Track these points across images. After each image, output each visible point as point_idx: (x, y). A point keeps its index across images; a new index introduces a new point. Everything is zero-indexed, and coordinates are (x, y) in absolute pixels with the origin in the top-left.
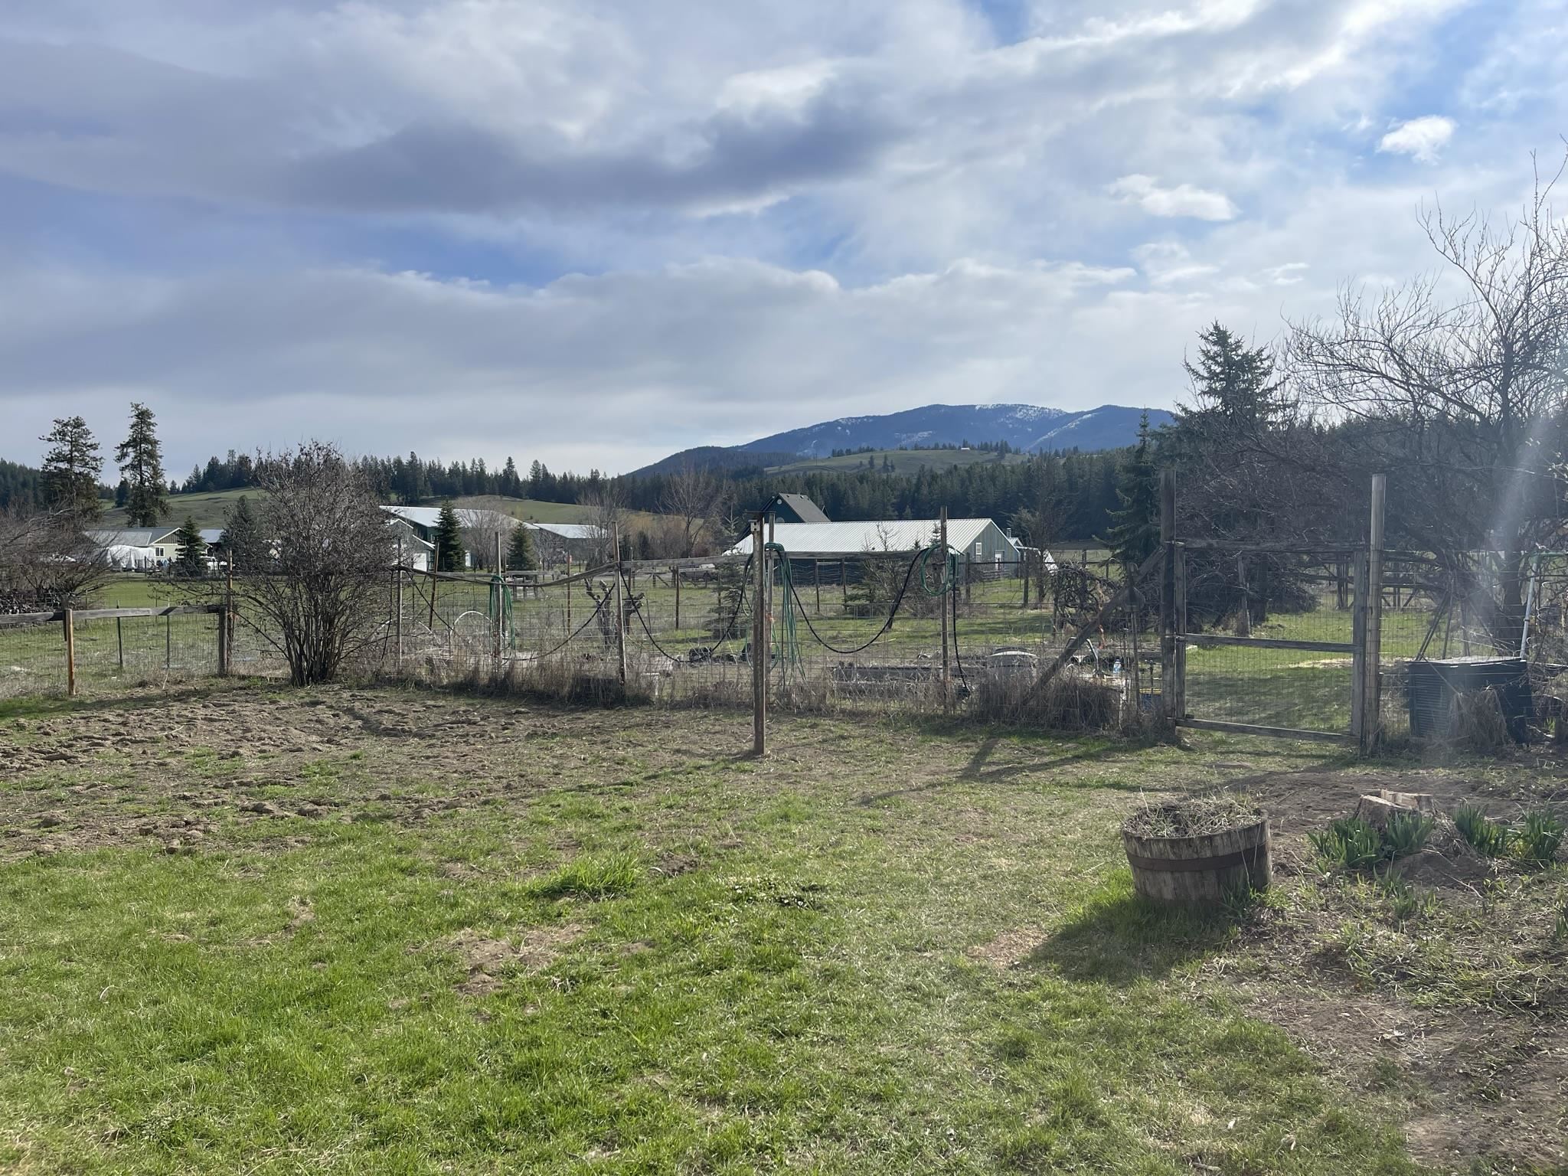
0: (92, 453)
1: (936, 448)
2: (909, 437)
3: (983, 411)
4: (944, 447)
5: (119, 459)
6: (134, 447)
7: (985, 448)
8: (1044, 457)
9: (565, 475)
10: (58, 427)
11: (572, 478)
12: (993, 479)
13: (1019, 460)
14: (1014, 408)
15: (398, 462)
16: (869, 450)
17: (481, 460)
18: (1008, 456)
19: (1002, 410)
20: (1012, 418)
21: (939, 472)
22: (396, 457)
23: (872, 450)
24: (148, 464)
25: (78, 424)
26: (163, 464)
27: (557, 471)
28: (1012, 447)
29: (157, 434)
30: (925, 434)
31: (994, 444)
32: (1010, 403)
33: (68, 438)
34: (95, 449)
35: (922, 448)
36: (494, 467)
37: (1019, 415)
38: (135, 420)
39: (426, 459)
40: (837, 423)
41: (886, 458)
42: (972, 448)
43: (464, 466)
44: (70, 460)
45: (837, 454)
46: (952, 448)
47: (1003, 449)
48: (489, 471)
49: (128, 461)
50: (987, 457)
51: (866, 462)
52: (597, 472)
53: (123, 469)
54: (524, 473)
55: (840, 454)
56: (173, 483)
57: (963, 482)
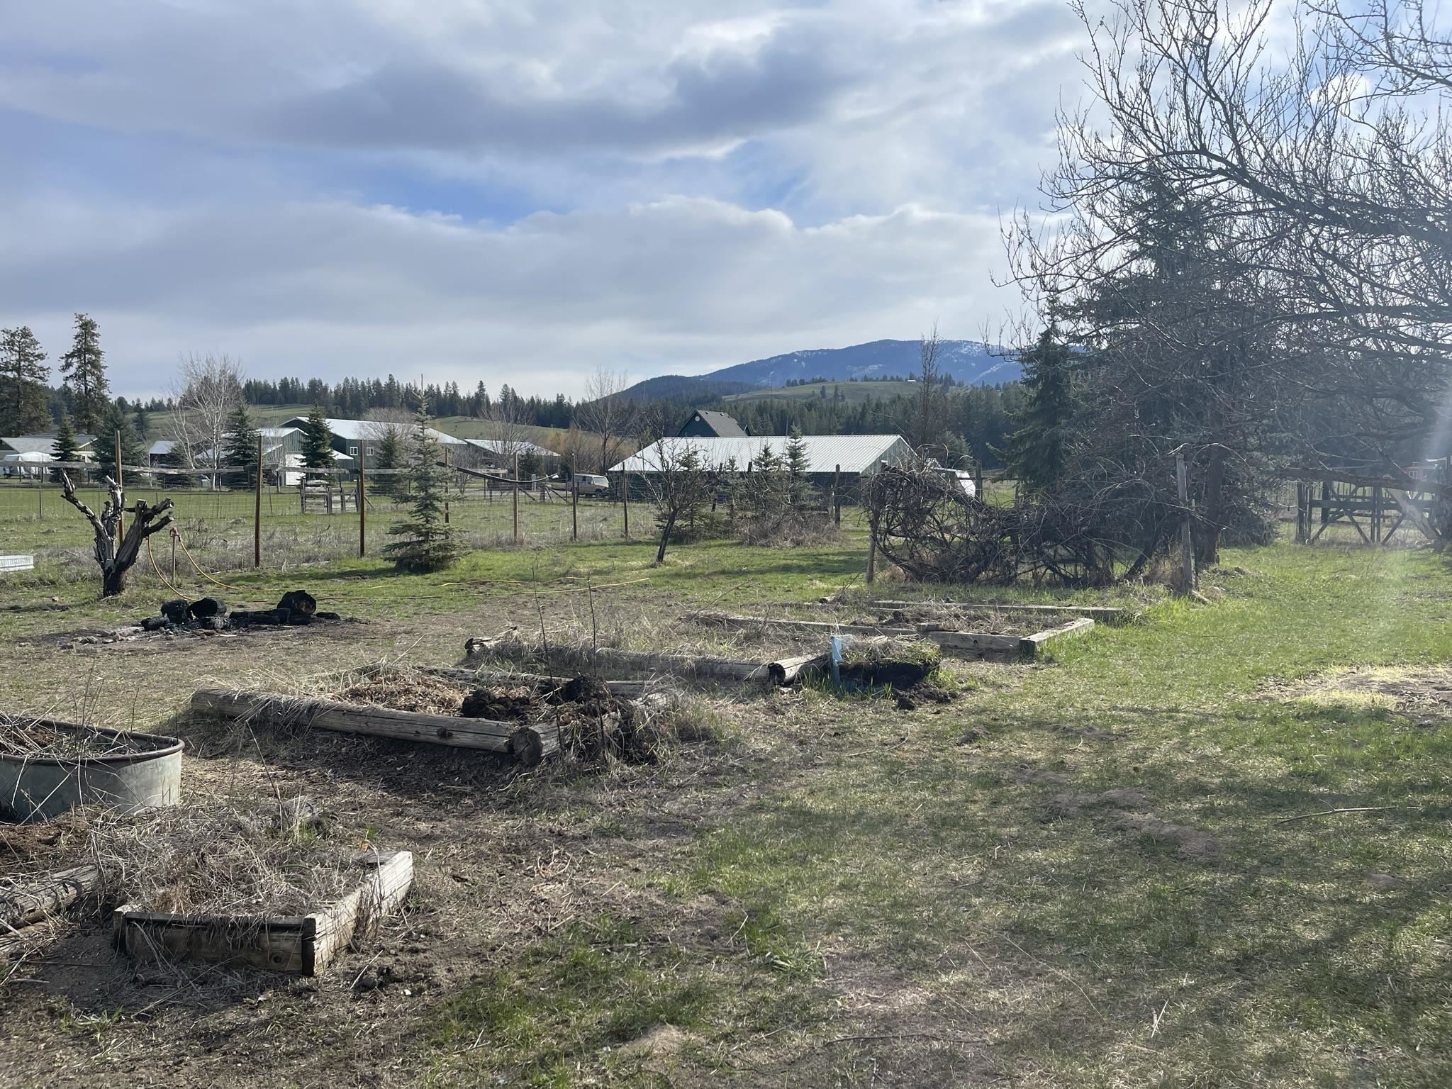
0: (39, 363)
1: (885, 379)
2: (860, 370)
3: (930, 346)
4: (892, 379)
5: (64, 369)
6: (79, 357)
7: (930, 380)
8: (987, 389)
9: (532, 399)
10: (7, 337)
11: (539, 402)
13: (961, 392)
14: (959, 344)
15: (378, 384)
16: (821, 381)
17: (454, 384)
18: (952, 388)
19: (948, 346)
20: (957, 353)
21: (884, 401)
22: (375, 379)
23: (824, 381)
24: (93, 374)
25: (26, 334)
26: (106, 374)
27: (525, 395)
28: (956, 379)
29: (100, 344)
30: (876, 367)
31: (939, 377)
32: (955, 338)
33: (16, 348)
34: (42, 359)
35: (871, 380)
36: (466, 390)
37: (964, 351)
38: (78, 331)
39: (403, 381)
40: (793, 355)
41: (836, 388)
42: (918, 381)
43: (438, 389)
44: (17, 369)
45: (791, 384)
46: (899, 380)
47: (947, 382)
48: (462, 394)
49: (72, 370)
50: (931, 388)
51: (818, 391)
52: (562, 396)
53: (67, 379)
54: (494, 396)
55: (794, 384)
56: (170, 400)
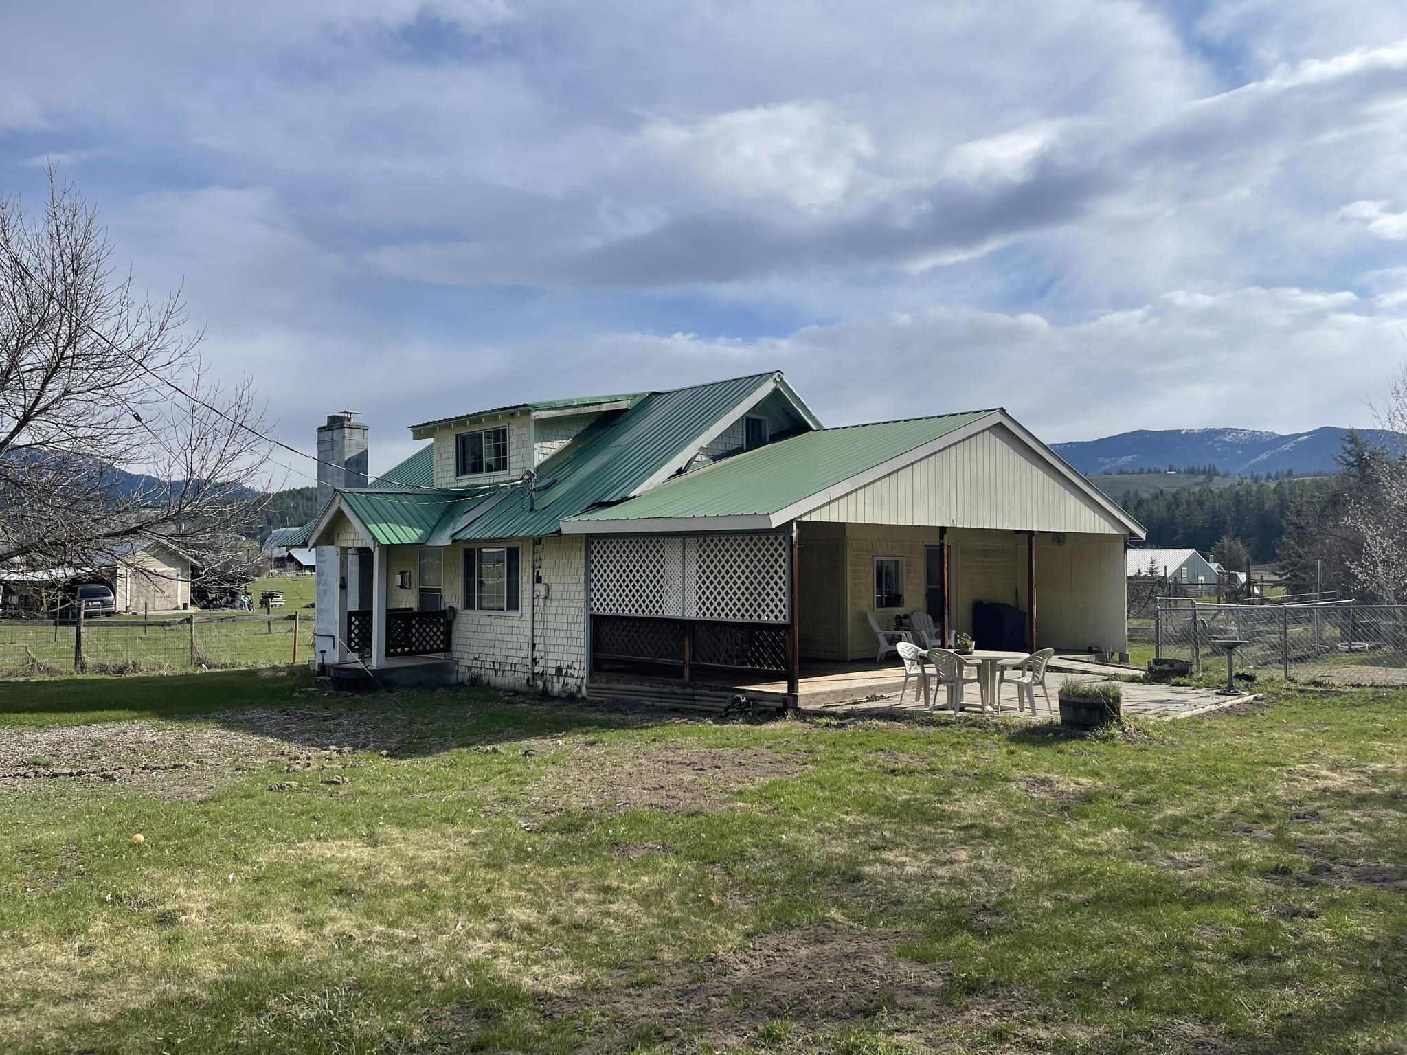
1: (1141, 471)
2: (1113, 462)
3: (1190, 435)
4: (1150, 471)
7: (1192, 472)
12: (1200, 503)
13: (1227, 483)
14: (1222, 432)
18: (1216, 479)
19: (1210, 434)
20: (1220, 441)
21: (1145, 496)
28: (1221, 470)
30: (1130, 458)
31: (1201, 468)
32: (1217, 427)
37: (1227, 439)
42: (1179, 472)
46: (1158, 472)
47: (1211, 473)
50: (1195, 480)
57: (1169, 507)
